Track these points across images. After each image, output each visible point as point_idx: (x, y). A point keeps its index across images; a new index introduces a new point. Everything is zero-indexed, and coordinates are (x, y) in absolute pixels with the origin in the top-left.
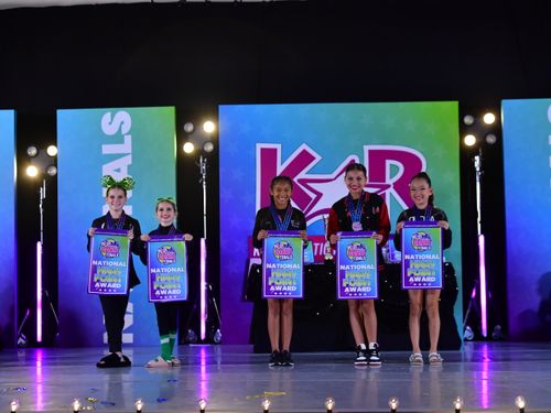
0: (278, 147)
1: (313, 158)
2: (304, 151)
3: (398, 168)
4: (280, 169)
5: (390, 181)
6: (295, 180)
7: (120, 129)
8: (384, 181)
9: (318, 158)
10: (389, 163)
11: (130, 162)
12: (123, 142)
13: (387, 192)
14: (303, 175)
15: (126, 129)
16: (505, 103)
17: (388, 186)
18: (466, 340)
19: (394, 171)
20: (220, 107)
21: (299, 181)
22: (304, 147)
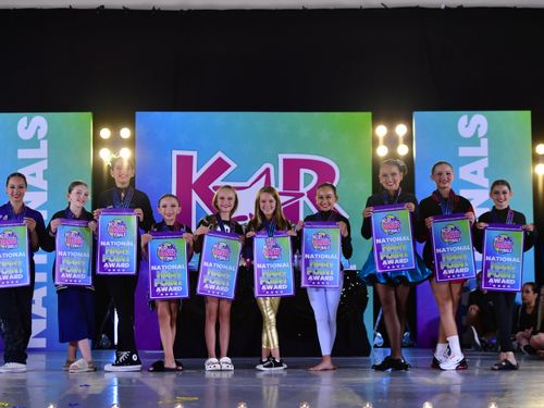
0: (194, 154)
1: (228, 166)
2: (220, 159)
3: (312, 177)
4: (196, 176)
5: (303, 190)
6: (211, 187)
7: (36, 133)
8: (298, 189)
9: (234, 166)
10: (303, 171)
11: (46, 167)
12: (38, 147)
13: (301, 200)
14: (218, 182)
15: (42, 134)
16: (417, 115)
17: (302, 195)
18: (376, 346)
19: (308, 179)
20: (137, 113)
21: (214, 188)
22: (220, 154)
